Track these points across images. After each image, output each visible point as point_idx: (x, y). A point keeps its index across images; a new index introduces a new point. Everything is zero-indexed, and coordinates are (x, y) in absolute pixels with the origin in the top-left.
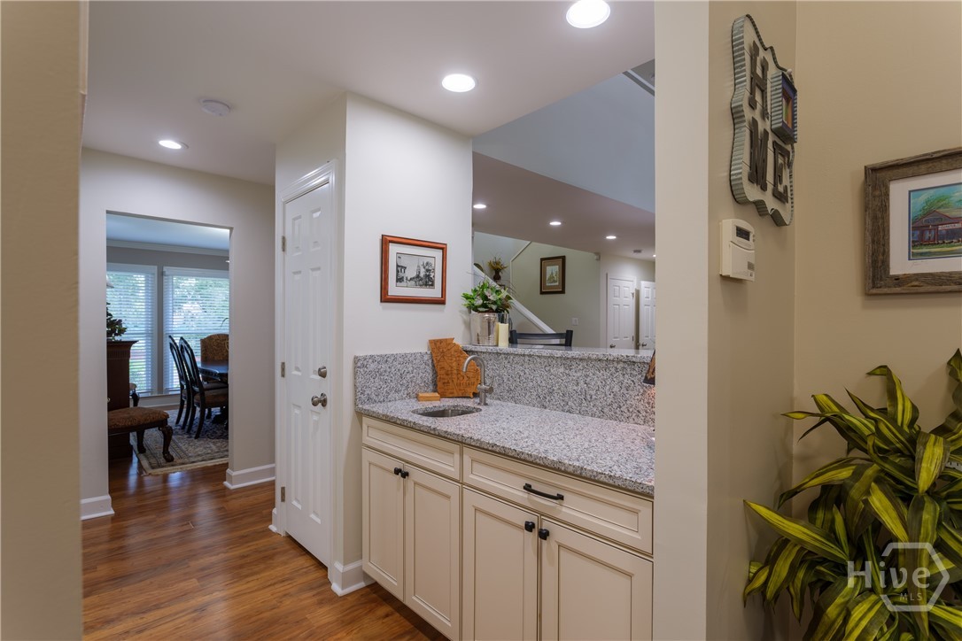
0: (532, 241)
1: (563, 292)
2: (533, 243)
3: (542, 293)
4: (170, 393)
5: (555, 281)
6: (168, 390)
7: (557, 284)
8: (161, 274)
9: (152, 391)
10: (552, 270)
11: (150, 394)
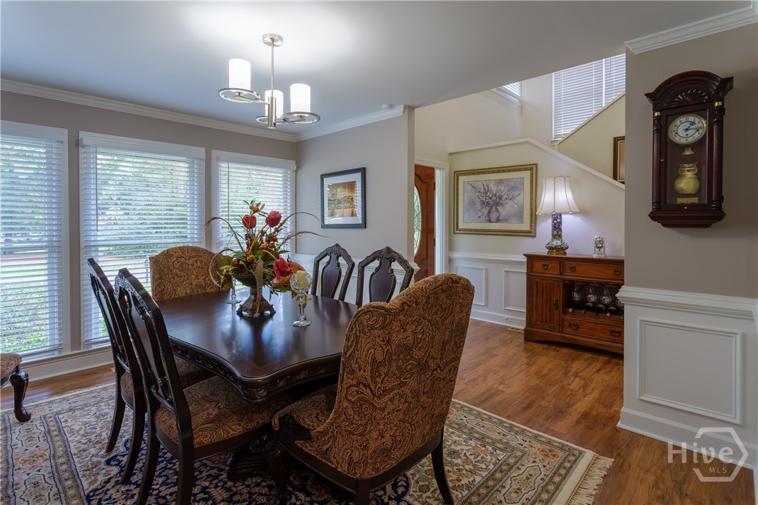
4: (94, 347)
6: (90, 343)
8: (75, 145)
9: (59, 349)
11: (57, 354)
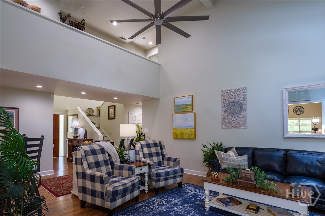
0: (105, 101)
1: (115, 119)
2: (105, 102)
3: (109, 119)
5: (113, 115)
7: (113, 116)
10: (112, 110)
